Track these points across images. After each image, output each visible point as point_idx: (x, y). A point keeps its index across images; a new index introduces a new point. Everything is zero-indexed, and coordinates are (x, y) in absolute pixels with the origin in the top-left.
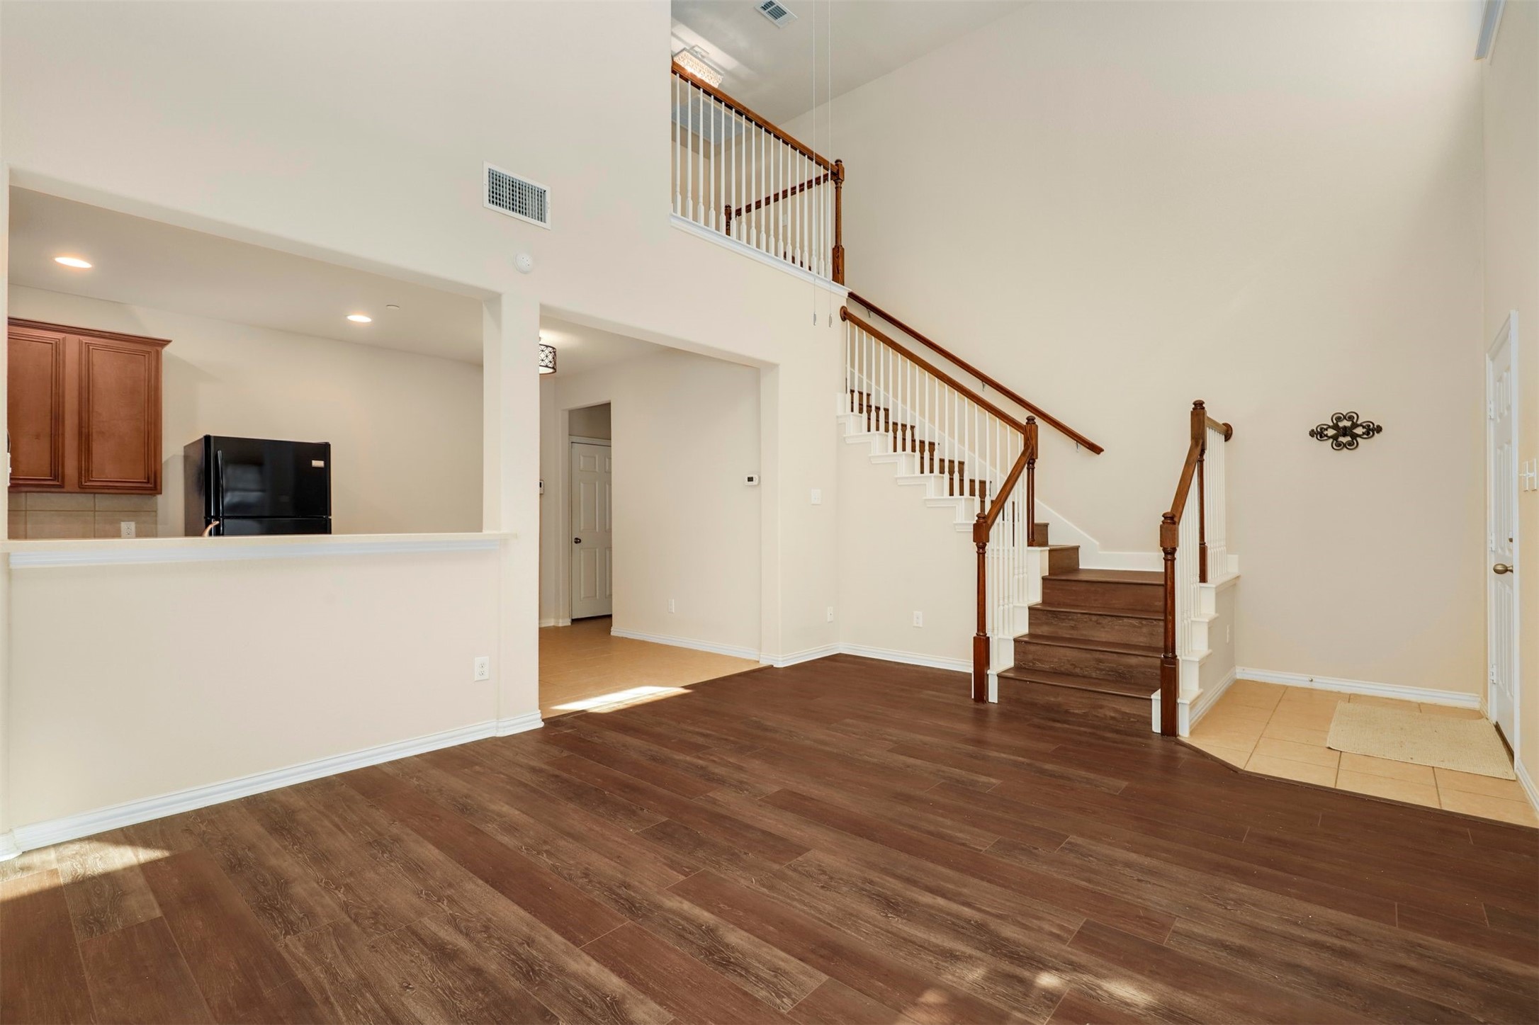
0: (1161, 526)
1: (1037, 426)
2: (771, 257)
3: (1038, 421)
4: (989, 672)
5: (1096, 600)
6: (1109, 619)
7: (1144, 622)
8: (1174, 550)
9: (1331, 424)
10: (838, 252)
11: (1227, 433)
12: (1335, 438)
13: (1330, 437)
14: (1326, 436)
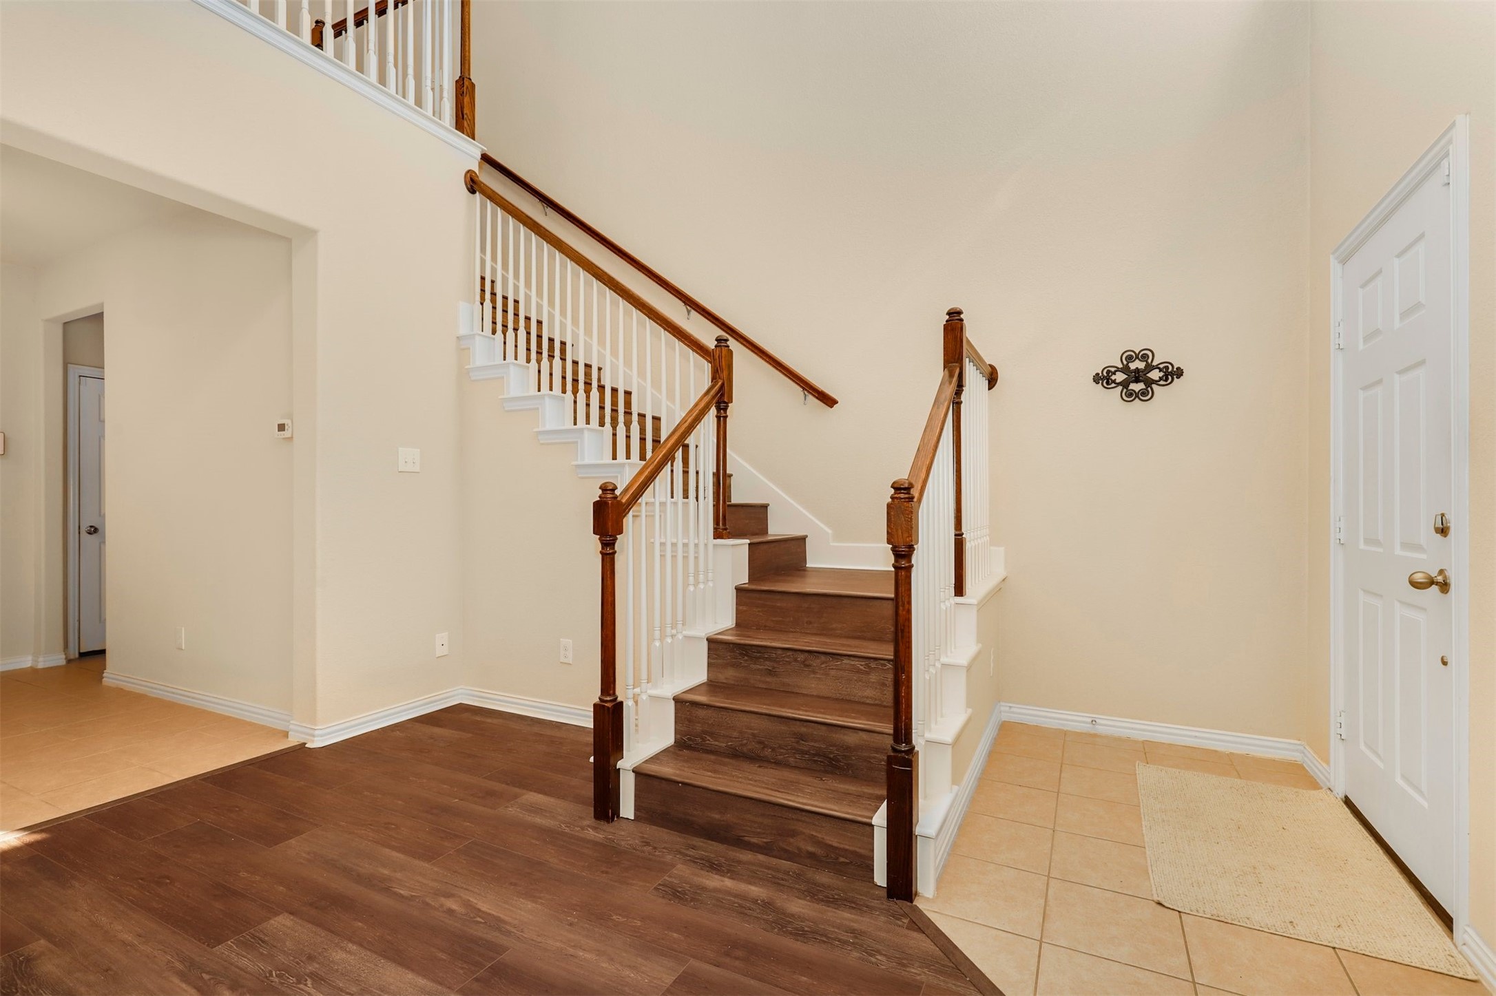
0: (889, 506)
1: (731, 352)
2: (279, 31)
3: (733, 344)
4: (620, 764)
5: (810, 623)
6: (823, 658)
7: (873, 665)
8: (911, 548)
9: (1120, 366)
10: (464, 89)
11: (992, 380)
12: (1125, 384)
13: (1118, 384)
14: (1114, 382)
